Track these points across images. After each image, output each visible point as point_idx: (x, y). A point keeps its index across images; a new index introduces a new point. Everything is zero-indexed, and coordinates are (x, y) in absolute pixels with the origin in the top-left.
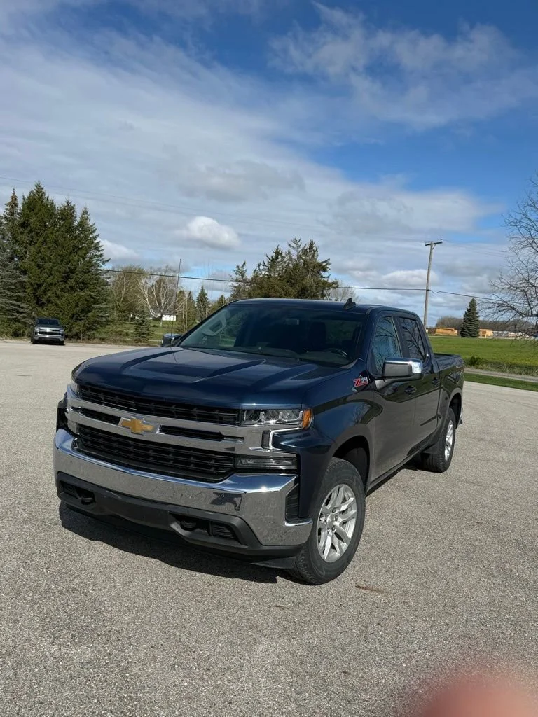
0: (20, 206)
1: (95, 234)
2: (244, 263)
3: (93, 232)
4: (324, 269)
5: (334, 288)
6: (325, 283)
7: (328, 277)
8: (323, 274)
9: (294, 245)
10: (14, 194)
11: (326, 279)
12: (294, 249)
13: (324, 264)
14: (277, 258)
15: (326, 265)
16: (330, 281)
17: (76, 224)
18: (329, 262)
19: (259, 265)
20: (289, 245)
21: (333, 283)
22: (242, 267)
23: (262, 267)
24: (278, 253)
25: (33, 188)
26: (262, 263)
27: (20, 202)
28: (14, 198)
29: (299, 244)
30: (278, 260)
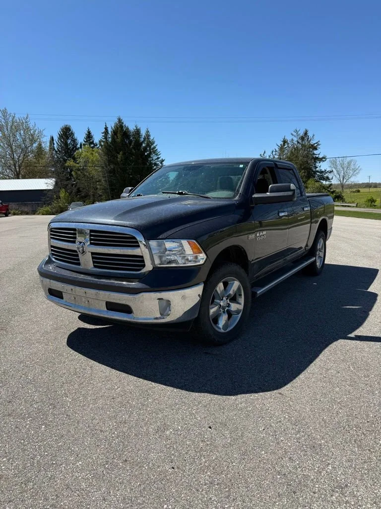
0: (110, 133)
1: (154, 145)
2: (265, 152)
3: (154, 143)
4: (316, 149)
5: (324, 161)
6: (317, 158)
7: (319, 154)
8: (315, 152)
9: (295, 134)
10: (106, 126)
11: (317, 156)
12: (295, 136)
13: (315, 145)
14: (284, 145)
15: (317, 146)
16: (321, 156)
17: (142, 140)
18: (319, 143)
19: (273, 152)
20: (292, 134)
21: (323, 158)
22: (263, 155)
23: (274, 153)
24: (285, 142)
25: (116, 121)
26: (274, 150)
27: (110, 130)
28: (106, 129)
29: (299, 133)
30: (285, 146)
